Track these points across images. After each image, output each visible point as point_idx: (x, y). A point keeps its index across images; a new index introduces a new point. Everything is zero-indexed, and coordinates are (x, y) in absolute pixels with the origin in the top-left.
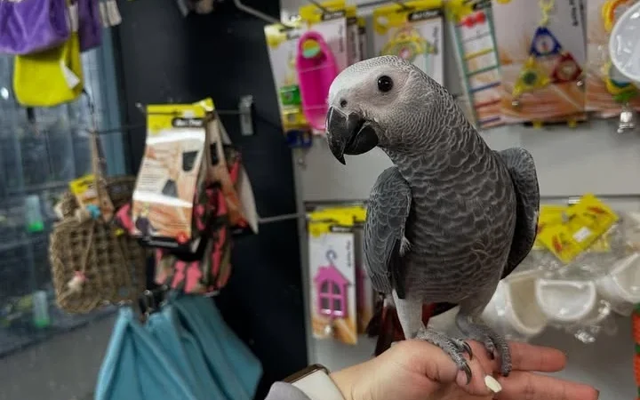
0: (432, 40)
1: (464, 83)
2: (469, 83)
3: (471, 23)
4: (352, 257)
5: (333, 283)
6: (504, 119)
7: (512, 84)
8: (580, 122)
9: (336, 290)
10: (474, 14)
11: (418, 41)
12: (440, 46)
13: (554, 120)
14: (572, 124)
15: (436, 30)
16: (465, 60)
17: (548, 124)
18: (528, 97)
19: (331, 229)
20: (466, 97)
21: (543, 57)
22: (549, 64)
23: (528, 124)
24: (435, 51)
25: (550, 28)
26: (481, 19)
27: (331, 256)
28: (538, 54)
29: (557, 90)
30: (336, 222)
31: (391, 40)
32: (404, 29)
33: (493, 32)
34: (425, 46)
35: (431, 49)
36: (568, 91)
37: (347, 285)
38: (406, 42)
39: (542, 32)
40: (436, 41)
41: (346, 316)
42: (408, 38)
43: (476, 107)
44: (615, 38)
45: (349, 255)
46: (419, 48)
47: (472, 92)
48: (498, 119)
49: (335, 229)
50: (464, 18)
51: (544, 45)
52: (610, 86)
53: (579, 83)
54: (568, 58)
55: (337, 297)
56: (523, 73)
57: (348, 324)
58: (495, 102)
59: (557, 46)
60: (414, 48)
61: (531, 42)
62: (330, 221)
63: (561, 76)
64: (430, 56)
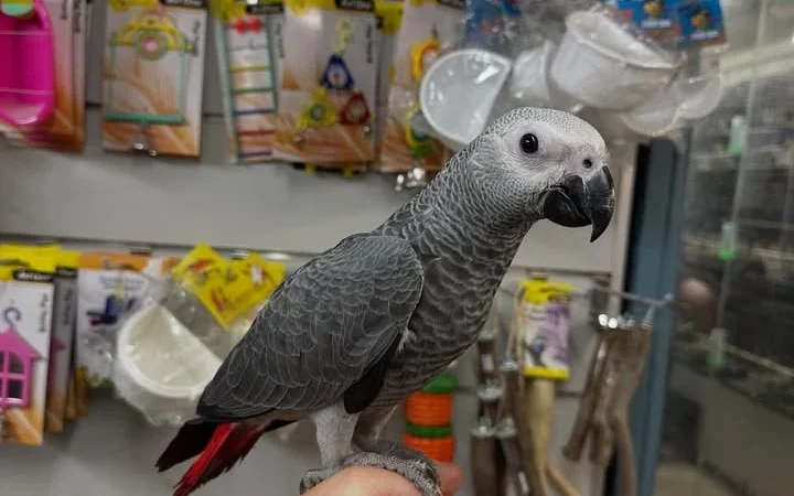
0: (191, 36)
1: (226, 102)
2: (233, 103)
3: (242, 27)
4: (48, 318)
5: (12, 356)
6: (277, 154)
7: (297, 115)
8: (356, 173)
9: (15, 366)
10: (248, 18)
11: (172, 32)
12: (201, 46)
13: (328, 166)
14: (348, 173)
15: (198, 25)
16: (231, 72)
17: (321, 170)
18: (311, 133)
19: (15, 275)
20: (228, 119)
21: (334, 90)
22: (339, 100)
23: (299, 166)
24: (194, 52)
25: (346, 58)
26: (257, 26)
27: (11, 315)
28: (330, 86)
29: (343, 132)
30: (24, 265)
31: (133, 22)
32: (154, 12)
33: (270, 47)
34: (181, 41)
35: (190, 47)
36: (353, 135)
37: (34, 359)
38: (156, 30)
39: (336, 60)
40: (197, 39)
41: (28, 406)
42: (157, 25)
43: (239, 134)
44: (428, 86)
45: (44, 315)
46: (171, 41)
47: (236, 114)
48: (269, 153)
49: (22, 275)
50: (234, 20)
51: (336, 76)
52: (409, 137)
53: (367, 129)
54: (359, 98)
55: (15, 376)
56: (310, 104)
57: (30, 418)
58: (262, 132)
59: (350, 81)
60: (164, 39)
61: (323, 70)
62: (16, 262)
63: (349, 117)
64: (187, 56)
